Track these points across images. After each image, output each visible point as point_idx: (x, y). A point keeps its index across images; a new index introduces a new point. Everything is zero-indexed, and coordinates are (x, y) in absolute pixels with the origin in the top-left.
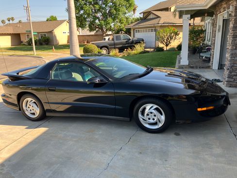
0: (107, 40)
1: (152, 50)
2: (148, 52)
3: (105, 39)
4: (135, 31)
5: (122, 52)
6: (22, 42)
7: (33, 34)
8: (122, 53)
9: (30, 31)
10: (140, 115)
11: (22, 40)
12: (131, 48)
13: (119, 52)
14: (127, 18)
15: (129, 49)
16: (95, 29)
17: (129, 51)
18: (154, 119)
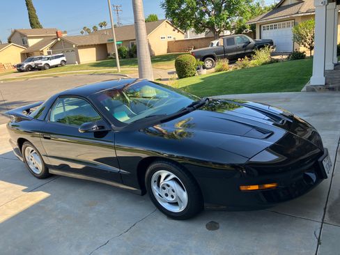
0: (215, 45)
1: (285, 57)
2: (277, 61)
3: (212, 44)
4: (262, 28)
5: (234, 63)
6: (109, 55)
7: (116, 43)
8: (233, 66)
9: (112, 40)
10: (154, 187)
11: (108, 52)
12: (249, 57)
13: (230, 64)
14: (253, 9)
15: (246, 57)
16: (204, 29)
17: (244, 62)
18: (172, 197)
